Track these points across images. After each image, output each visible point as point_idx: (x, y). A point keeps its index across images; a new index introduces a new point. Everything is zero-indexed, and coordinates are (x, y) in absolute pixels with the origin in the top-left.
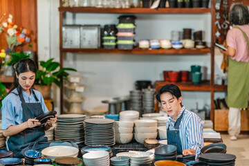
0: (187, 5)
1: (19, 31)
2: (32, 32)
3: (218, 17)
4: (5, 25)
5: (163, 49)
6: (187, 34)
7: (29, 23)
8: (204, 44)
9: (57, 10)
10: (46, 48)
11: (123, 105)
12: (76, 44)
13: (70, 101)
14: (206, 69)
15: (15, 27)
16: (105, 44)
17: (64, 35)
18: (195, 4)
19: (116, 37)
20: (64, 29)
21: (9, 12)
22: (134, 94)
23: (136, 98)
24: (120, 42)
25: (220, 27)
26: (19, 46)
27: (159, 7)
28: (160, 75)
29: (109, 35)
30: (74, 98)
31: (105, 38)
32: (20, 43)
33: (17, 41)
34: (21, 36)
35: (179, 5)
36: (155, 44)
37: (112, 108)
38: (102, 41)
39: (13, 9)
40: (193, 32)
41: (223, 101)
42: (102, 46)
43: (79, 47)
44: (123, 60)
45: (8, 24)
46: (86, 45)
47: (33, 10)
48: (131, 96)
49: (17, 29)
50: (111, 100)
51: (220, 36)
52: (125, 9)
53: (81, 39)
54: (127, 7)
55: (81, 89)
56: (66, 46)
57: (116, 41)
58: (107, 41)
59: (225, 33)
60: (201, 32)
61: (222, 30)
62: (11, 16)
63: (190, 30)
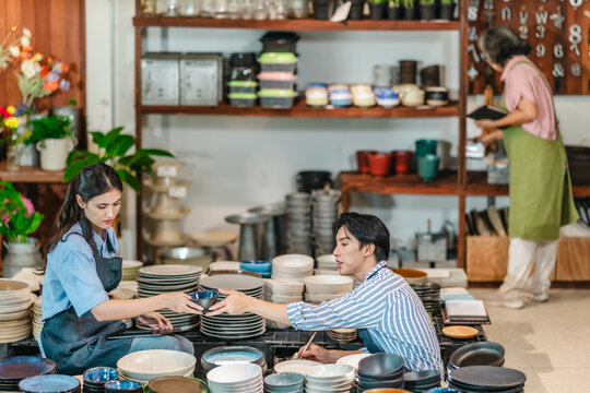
0: (409, 14)
1: (46, 67)
2: (73, 67)
3: (473, 35)
4: (15, 51)
5: (358, 107)
6: (407, 72)
7: (68, 46)
8: (444, 96)
9: (130, 22)
10: (104, 102)
11: (271, 225)
12: (171, 97)
13: (155, 216)
14: (447, 146)
15: (39, 57)
16: (233, 95)
17: (144, 78)
18: (426, 13)
19: (257, 81)
20: (144, 64)
21: (24, 23)
22: (294, 203)
23: (299, 211)
24: (265, 93)
25: (477, 59)
26: (45, 97)
27: (349, 17)
28: (350, 158)
29: (241, 77)
30: (166, 210)
31: (234, 84)
32: (48, 92)
33: (41, 87)
34: (52, 78)
35: (392, 14)
36: (340, 97)
37: (249, 233)
38: (227, 90)
39: (31, 15)
40: (419, 68)
41: (484, 215)
42: (226, 101)
43: (176, 103)
45: (21, 49)
46: (191, 99)
47: (76, 19)
48: (288, 206)
49: (42, 63)
50: (246, 216)
51: (477, 77)
52: (277, 21)
53: (182, 86)
54: (281, 17)
55: (181, 192)
56: (147, 101)
57: (258, 89)
58: (238, 90)
59: (488, 72)
60: (437, 68)
61: (482, 64)
62: (26, 32)
63: (415, 64)
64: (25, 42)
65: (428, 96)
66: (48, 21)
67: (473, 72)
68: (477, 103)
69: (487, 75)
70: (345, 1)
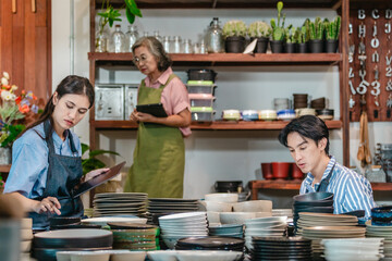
0: (302, 49)
1: (20, 96)
3: (351, 74)
6: (300, 100)
8: (331, 112)
12: (118, 114)
15: (15, 88)
17: (97, 99)
18: (316, 47)
25: (354, 92)
27: (255, 51)
33: (17, 112)
34: (25, 103)
35: (290, 49)
36: (249, 113)
39: (9, 62)
43: (122, 119)
45: (2, 87)
49: (15, 92)
51: (354, 106)
52: (200, 55)
53: (126, 105)
54: (203, 52)
59: (364, 102)
60: (323, 99)
61: (358, 97)
62: (6, 74)
63: (306, 96)
64: (4, 81)
65: (319, 112)
67: (352, 102)
68: (355, 128)
69: (361, 105)
70: (252, 39)
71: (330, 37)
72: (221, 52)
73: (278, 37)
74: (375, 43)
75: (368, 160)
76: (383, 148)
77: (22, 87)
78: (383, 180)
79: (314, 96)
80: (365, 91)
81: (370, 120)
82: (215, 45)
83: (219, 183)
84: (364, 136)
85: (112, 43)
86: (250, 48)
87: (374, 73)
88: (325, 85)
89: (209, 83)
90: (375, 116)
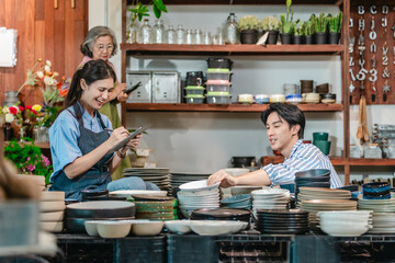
0: (308, 41)
1: (60, 82)
3: (351, 63)
4: (40, 74)
6: (307, 86)
8: (334, 96)
15: (56, 74)
16: (188, 96)
18: (321, 39)
19: (205, 86)
20: (128, 77)
24: (211, 94)
25: (354, 78)
27: (267, 42)
29: (194, 85)
31: (189, 88)
33: (57, 95)
34: (65, 88)
35: (297, 41)
36: (261, 97)
38: (184, 92)
39: (52, 51)
42: (184, 100)
43: (149, 101)
44: (213, 127)
45: (45, 73)
46: (159, 99)
49: (56, 78)
51: (354, 91)
52: (218, 46)
53: (154, 90)
54: (221, 43)
55: (152, 166)
56: (130, 100)
57: (205, 92)
58: (191, 91)
59: (363, 87)
60: (327, 85)
61: (357, 82)
62: (48, 62)
63: (312, 82)
64: (47, 68)
65: (322, 97)
66: (63, 55)
67: (352, 88)
68: (354, 110)
69: (361, 90)
70: (264, 32)
71: (333, 30)
72: (237, 43)
73: (287, 30)
74: (373, 36)
75: (366, 138)
76: (380, 128)
77: (62, 74)
78: (380, 156)
79: (319, 82)
80: (364, 77)
81: (368, 103)
82: (232, 37)
83: (234, 158)
84: (363, 118)
85: (141, 35)
86: (262, 40)
87: (372, 62)
88: (328, 72)
89: (226, 71)
90: (373, 100)
